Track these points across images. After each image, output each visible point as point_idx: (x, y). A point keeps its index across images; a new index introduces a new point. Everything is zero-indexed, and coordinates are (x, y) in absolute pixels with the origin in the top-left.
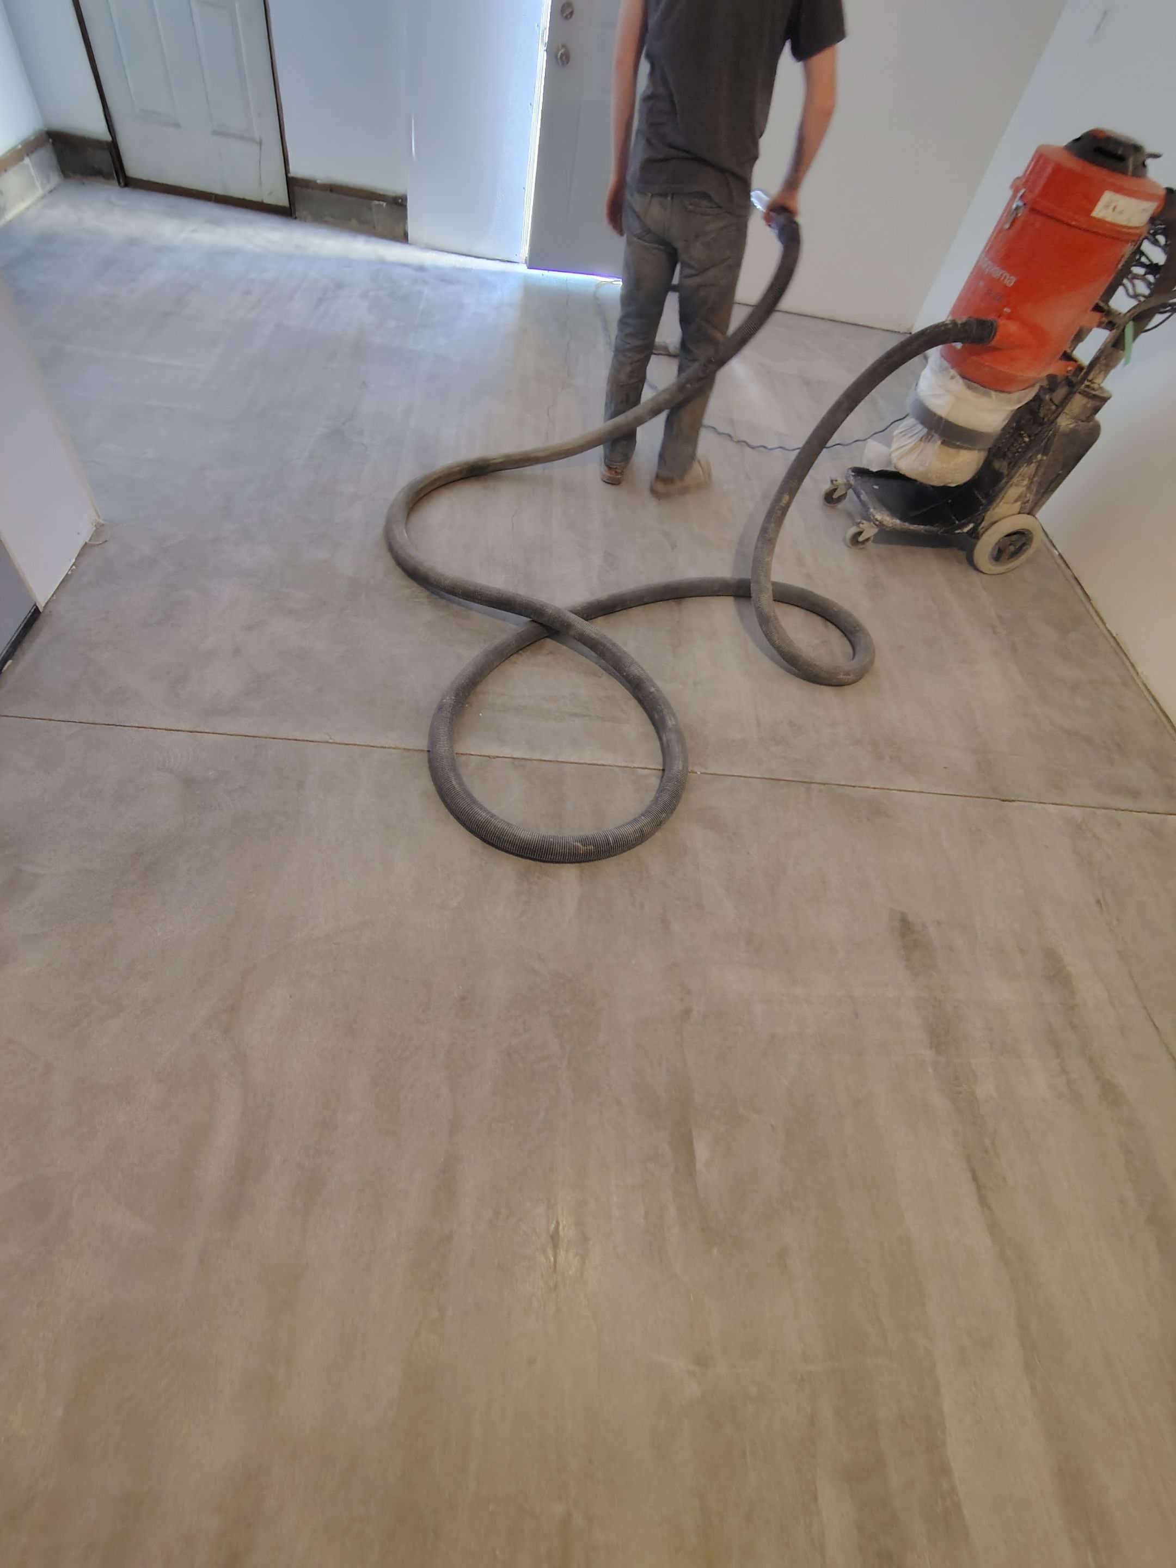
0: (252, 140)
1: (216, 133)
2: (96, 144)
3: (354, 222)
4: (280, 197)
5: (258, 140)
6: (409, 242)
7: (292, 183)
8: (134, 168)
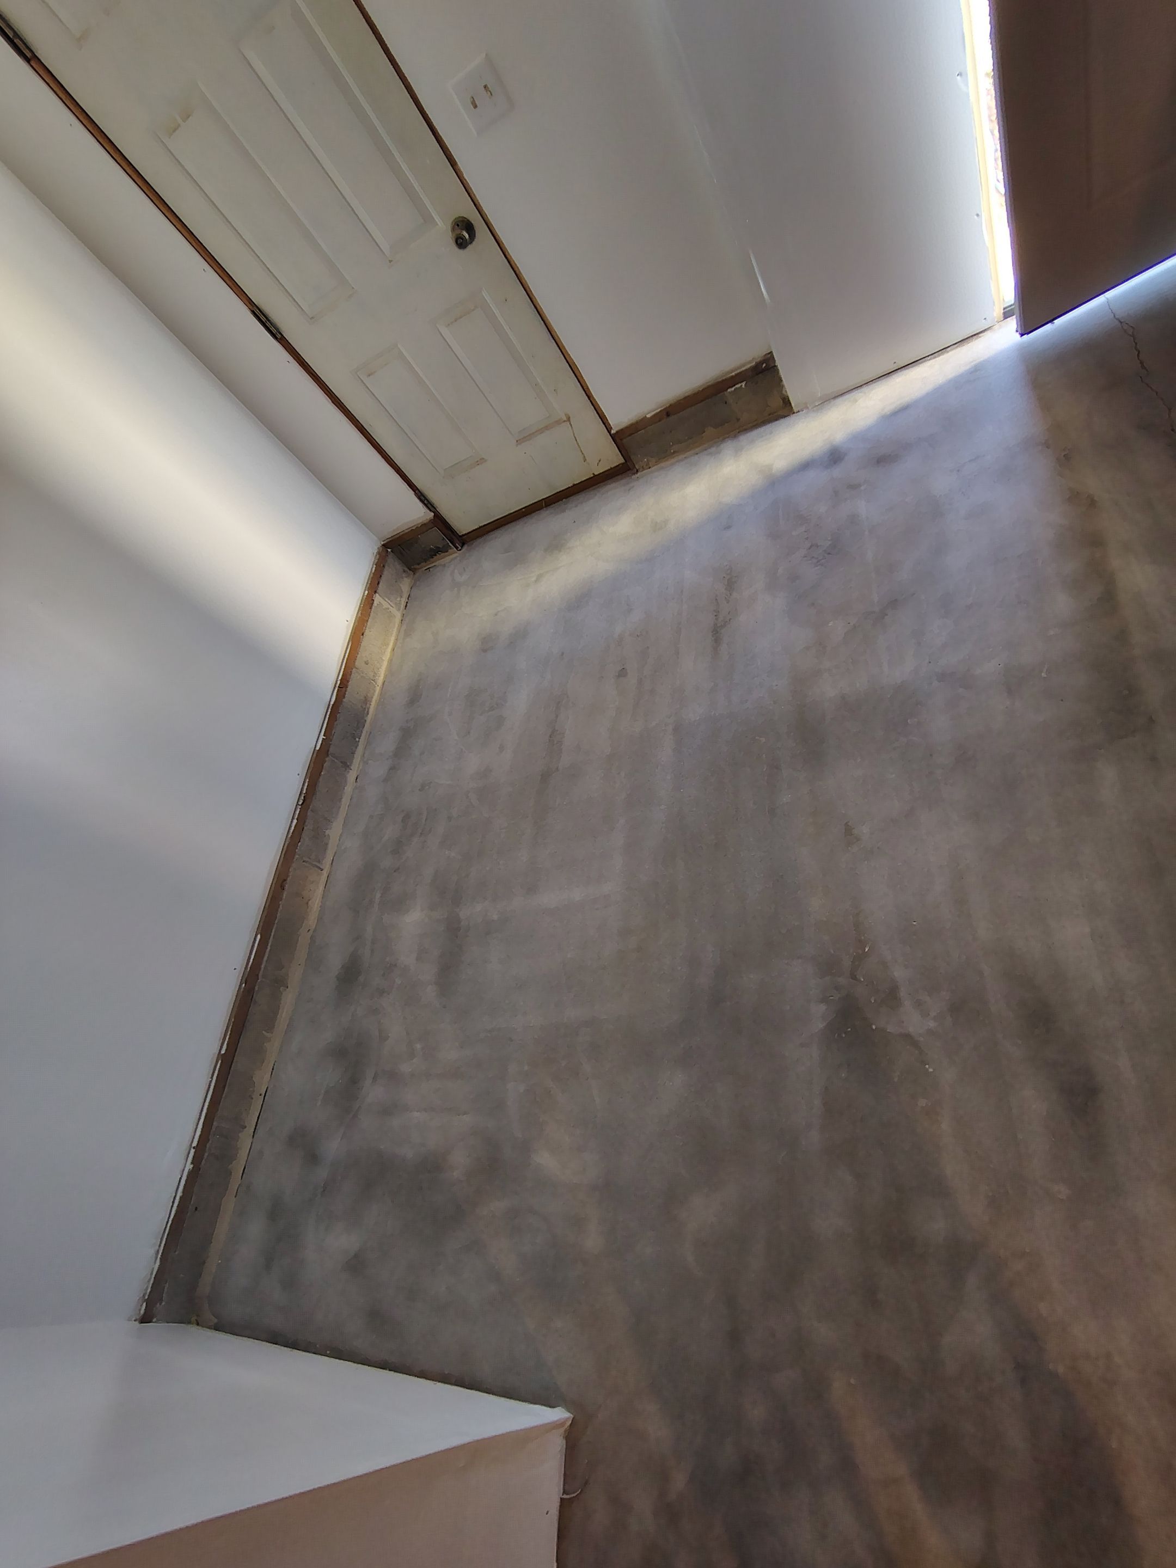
0: (558, 422)
1: (519, 442)
2: (423, 528)
3: (710, 431)
4: (612, 457)
5: (565, 419)
6: (795, 410)
7: (620, 438)
8: (463, 525)
